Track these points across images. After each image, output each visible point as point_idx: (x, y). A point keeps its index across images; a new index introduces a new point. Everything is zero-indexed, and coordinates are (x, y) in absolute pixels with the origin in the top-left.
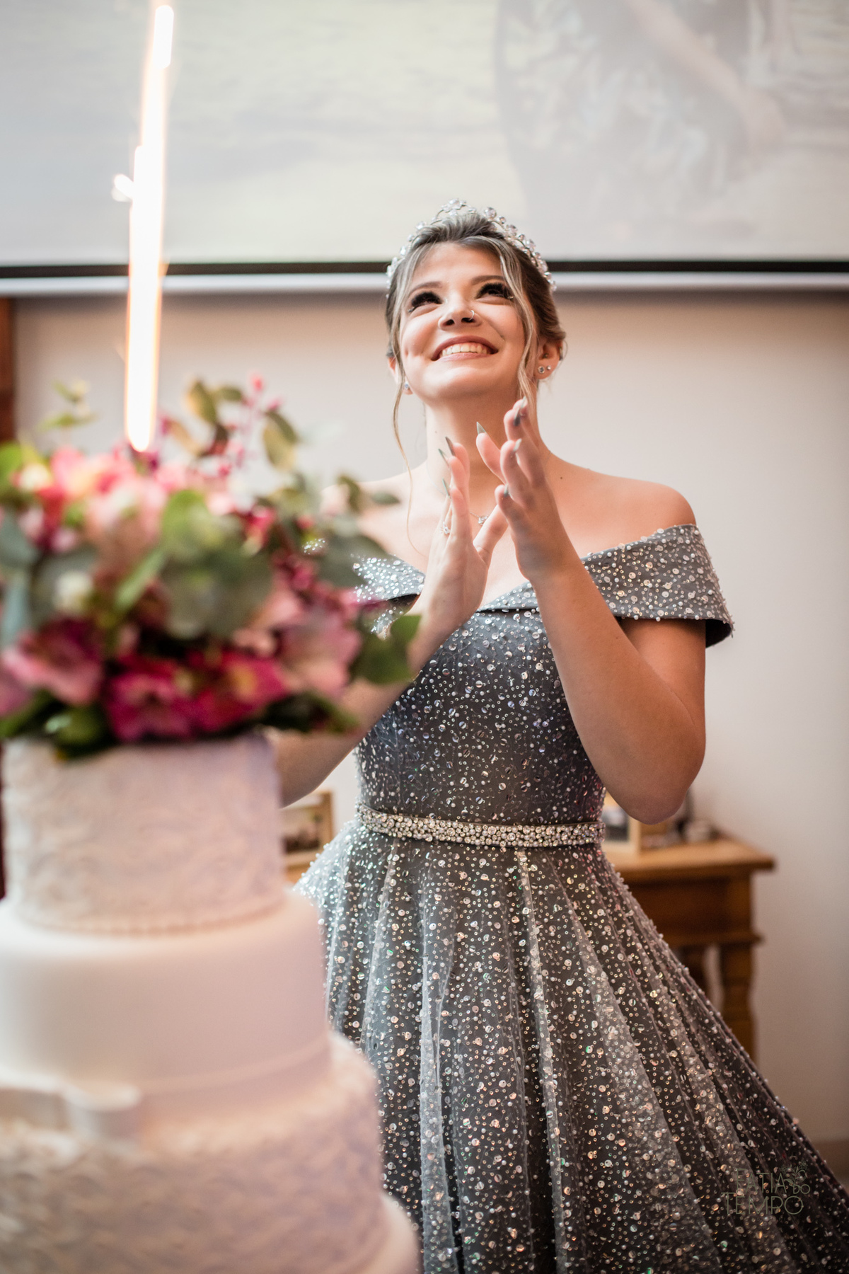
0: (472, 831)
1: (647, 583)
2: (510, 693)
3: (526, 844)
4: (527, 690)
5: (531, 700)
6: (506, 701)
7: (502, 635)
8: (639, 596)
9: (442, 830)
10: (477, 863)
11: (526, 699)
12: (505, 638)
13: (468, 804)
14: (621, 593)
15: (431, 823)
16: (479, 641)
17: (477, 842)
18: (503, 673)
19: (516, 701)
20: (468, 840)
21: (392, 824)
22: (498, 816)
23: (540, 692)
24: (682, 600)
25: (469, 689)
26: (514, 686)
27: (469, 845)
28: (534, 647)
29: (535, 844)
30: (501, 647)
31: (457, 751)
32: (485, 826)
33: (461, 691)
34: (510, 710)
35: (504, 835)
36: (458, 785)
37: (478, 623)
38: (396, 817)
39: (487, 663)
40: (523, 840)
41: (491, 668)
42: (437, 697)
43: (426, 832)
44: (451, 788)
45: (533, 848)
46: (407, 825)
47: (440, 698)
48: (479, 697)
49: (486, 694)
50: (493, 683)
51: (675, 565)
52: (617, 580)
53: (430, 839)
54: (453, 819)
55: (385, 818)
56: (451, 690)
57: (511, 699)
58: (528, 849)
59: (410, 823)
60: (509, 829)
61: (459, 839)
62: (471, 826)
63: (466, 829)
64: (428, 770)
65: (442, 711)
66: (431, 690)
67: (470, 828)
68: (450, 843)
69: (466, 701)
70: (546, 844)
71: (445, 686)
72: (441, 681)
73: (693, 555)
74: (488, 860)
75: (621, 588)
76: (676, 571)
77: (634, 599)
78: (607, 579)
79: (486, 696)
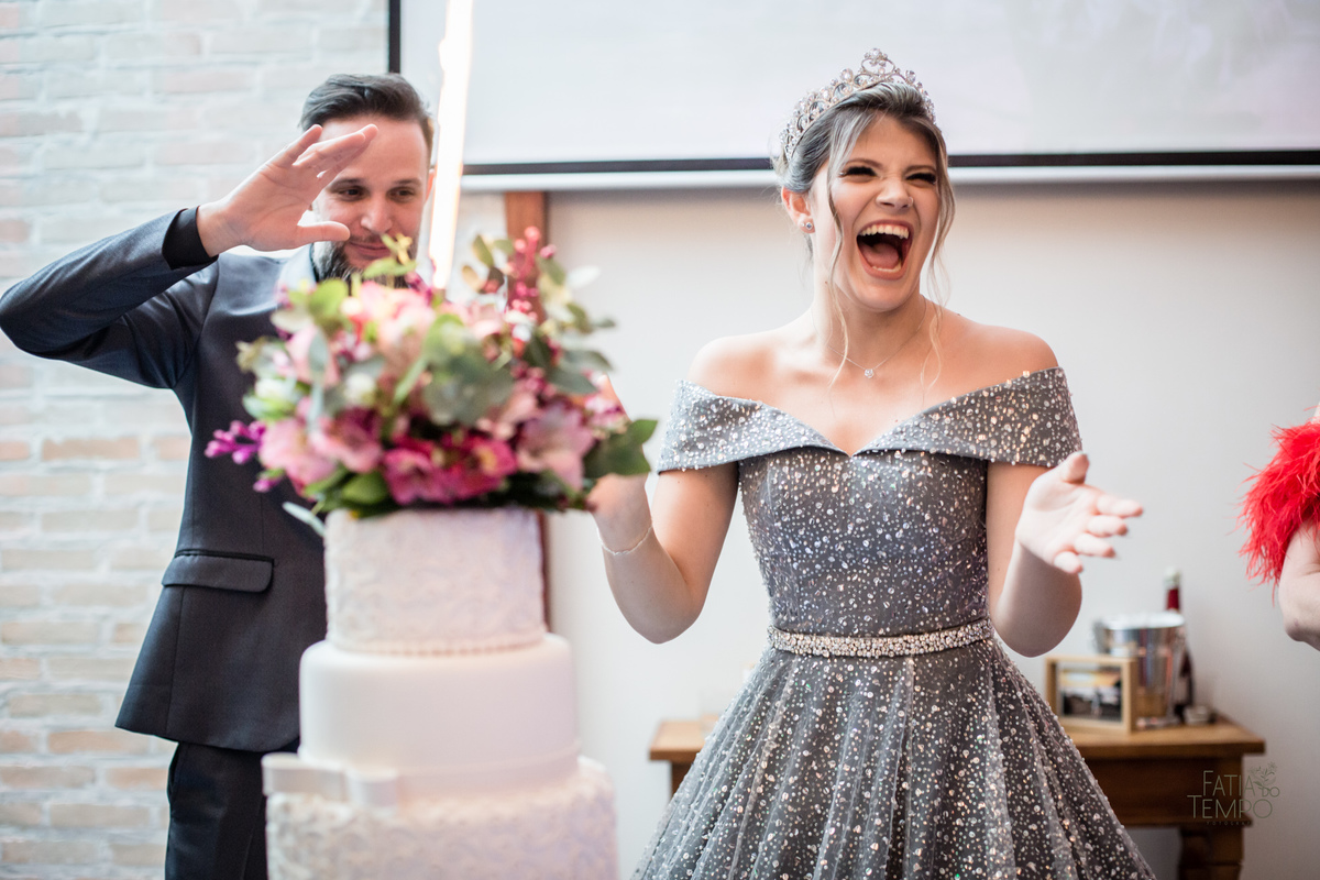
0: (863, 646)
1: (1008, 428)
2: (886, 527)
3: (912, 652)
4: (901, 524)
5: (905, 532)
6: (884, 534)
7: (876, 476)
8: (999, 440)
9: (836, 646)
10: (869, 671)
11: (901, 531)
12: (879, 478)
13: (858, 622)
14: (982, 437)
15: (826, 640)
16: (858, 483)
17: (869, 654)
18: (879, 510)
19: (893, 534)
20: (859, 654)
21: (794, 642)
22: (885, 631)
23: (913, 524)
24: (1038, 446)
25: (850, 528)
26: (890, 520)
27: (862, 657)
28: (903, 486)
29: (921, 651)
30: (876, 487)
31: (847, 575)
32: (874, 640)
33: (845, 528)
34: (888, 542)
35: (891, 647)
36: (848, 606)
37: (856, 465)
38: (798, 636)
39: (864, 503)
40: (910, 649)
41: (868, 506)
42: (824, 534)
43: (823, 648)
44: (841, 608)
45: (920, 655)
46: (805, 642)
47: (827, 535)
48: (859, 532)
49: (866, 530)
50: (871, 520)
51: (1036, 411)
52: (978, 425)
53: (827, 655)
54: (846, 636)
55: (788, 638)
56: (835, 528)
57: (888, 532)
58: (915, 656)
59: (809, 642)
60: (895, 640)
61: (852, 654)
62: (862, 640)
63: (857, 643)
64: (821, 594)
65: (829, 545)
66: (819, 529)
67: (861, 643)
68: (845, 657)
69: (850, 537)
70: (931, 649)
71: (830, 524)
72: (826, 520)
73: (1053, 401)
74: (879, 667)
75: (983, 432)
76: (1035, 417)
77: (994, 443)
78: (970, 425)
79: (866, 531)
